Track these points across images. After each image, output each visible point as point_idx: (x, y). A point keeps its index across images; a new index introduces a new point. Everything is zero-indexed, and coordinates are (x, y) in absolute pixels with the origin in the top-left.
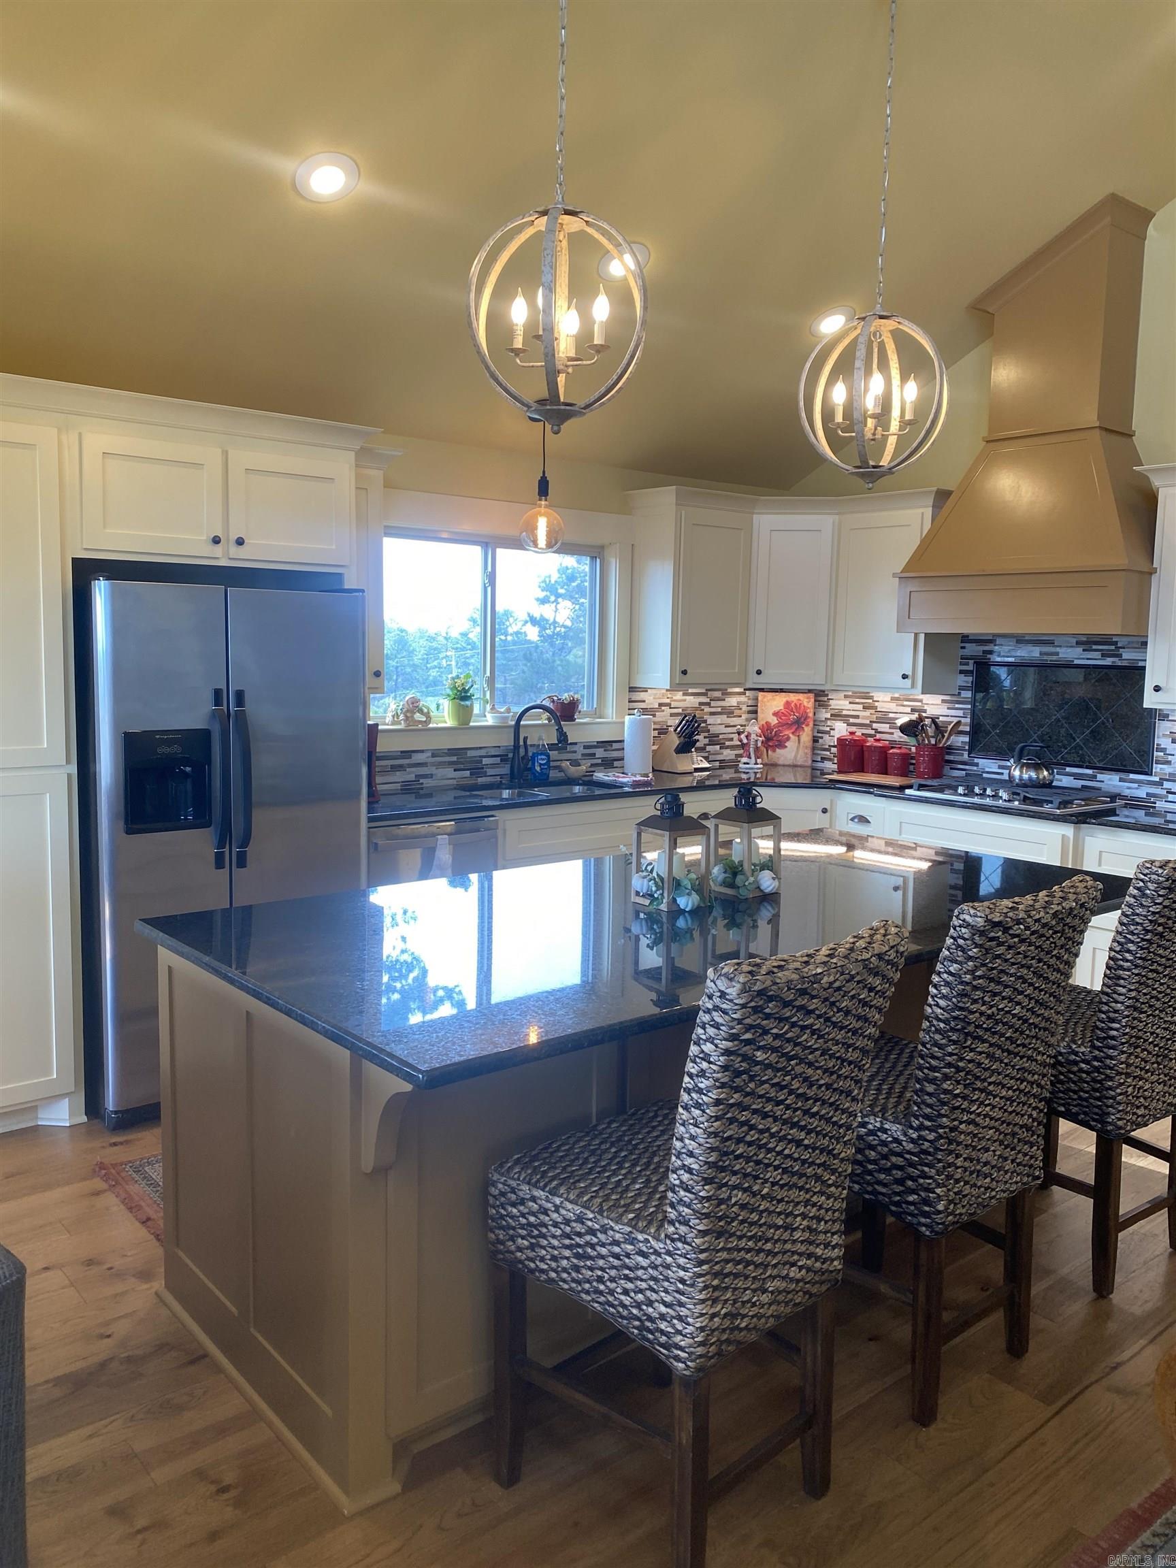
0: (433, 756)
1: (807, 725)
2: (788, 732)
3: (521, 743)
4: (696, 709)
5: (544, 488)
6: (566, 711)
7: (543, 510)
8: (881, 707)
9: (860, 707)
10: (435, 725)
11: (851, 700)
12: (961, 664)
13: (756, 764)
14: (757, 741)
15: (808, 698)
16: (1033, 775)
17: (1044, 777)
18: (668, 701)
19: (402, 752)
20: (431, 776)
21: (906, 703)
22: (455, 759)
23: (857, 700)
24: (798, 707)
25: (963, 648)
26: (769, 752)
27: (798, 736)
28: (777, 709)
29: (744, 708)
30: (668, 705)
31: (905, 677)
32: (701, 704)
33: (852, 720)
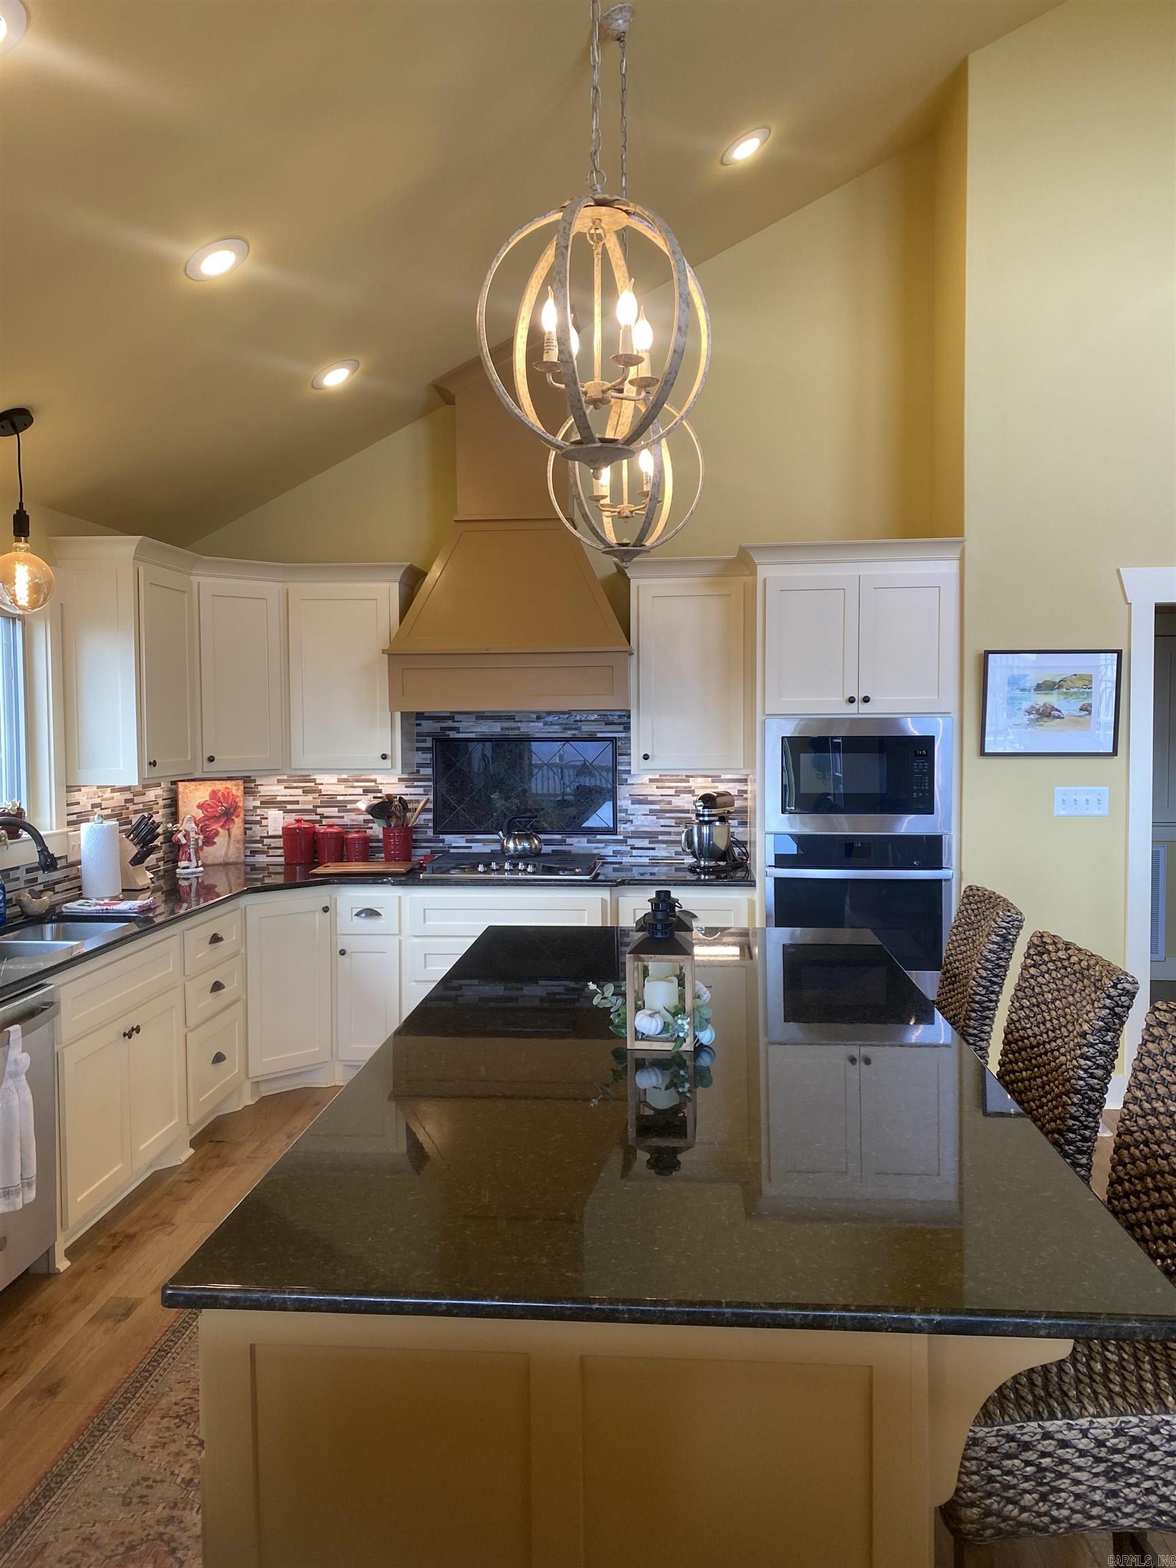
1: (238, 816)
2: (216, 826)
4: (122, 808)
7: (22, 554)
8: (325, 789)
9: (300, 791)
11: (287, 784)
12: (418, 741)
13: (197, 867)
14: (197, 840)
15: (237, 785)
16: (526, 845)
17: (536, 846)
21: (356, 784)
23: (295, 785)
24: (227, 795)
25: (418, 725)
27: (228, 829)
28: (201, 801)
29: (161, 802)
30: (99, 805)
31: (384, 757)
33: (289, 807)
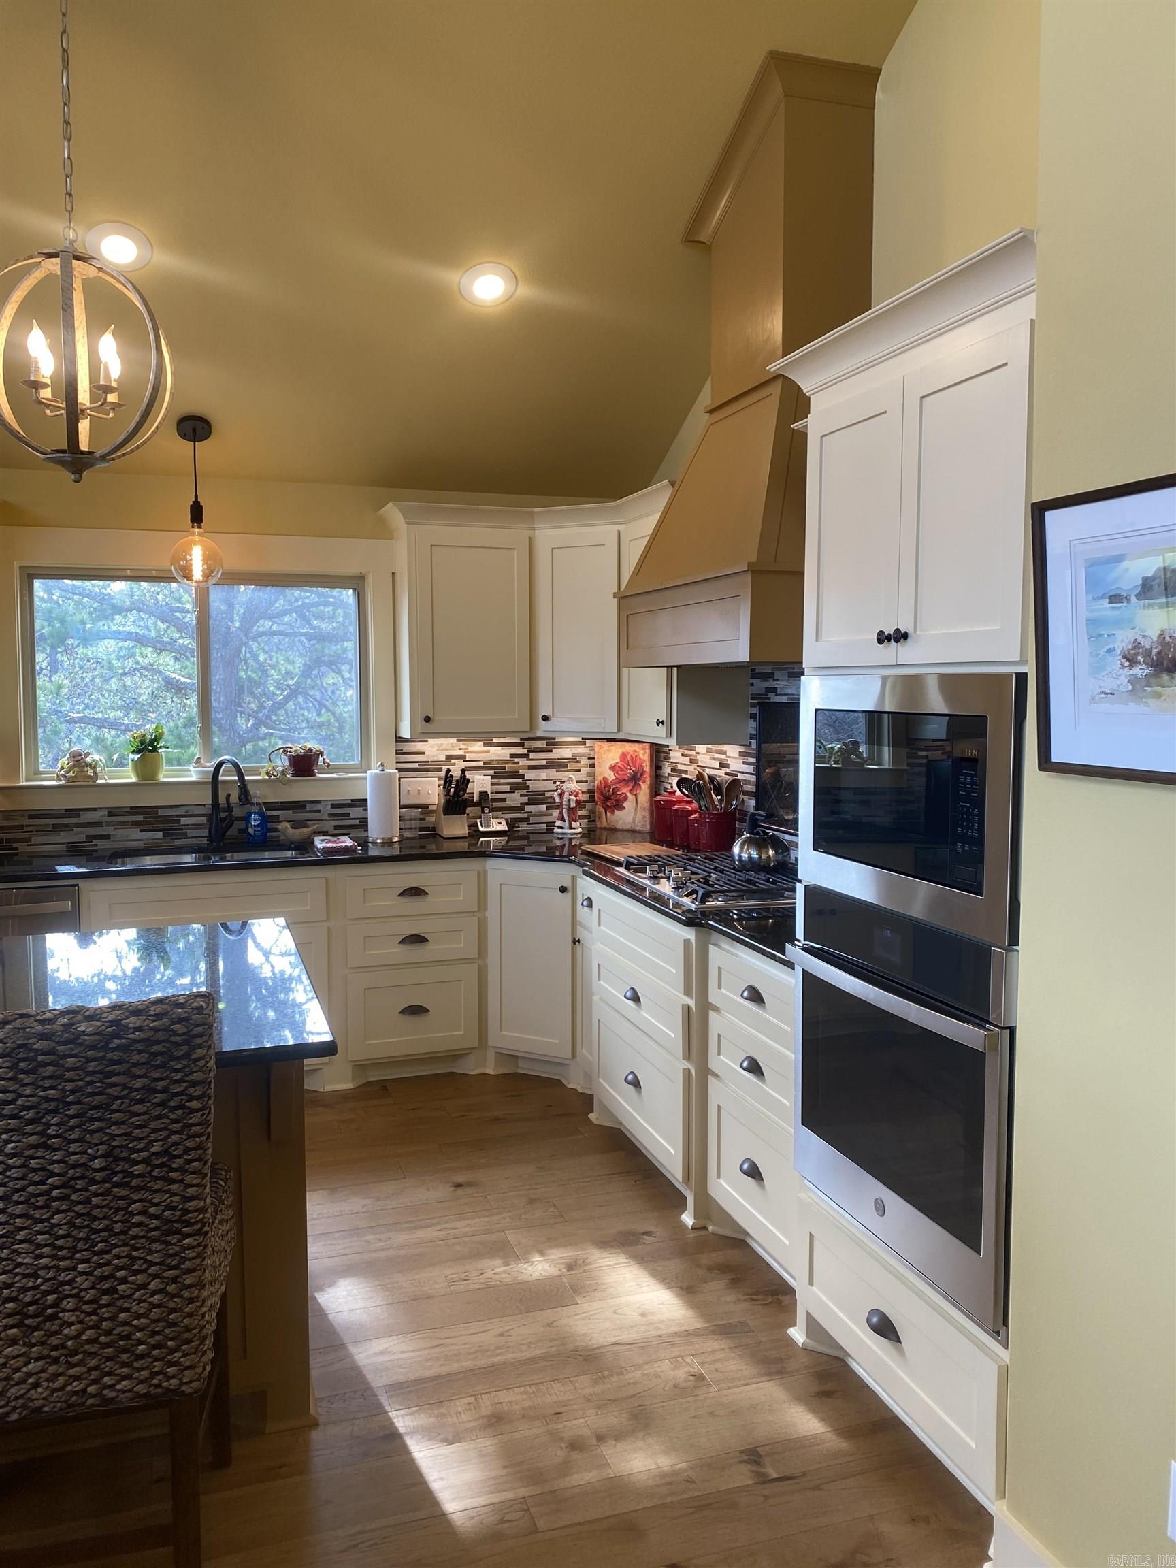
0: (110, 814)
1: (644, 782)
2: (625, 790)
3: (222, 800)
4: (507, 761)
5: (197, 514)
6: (304, 764)
7: (197, 539)
10: (103, 781)
12: (750, 705)
15: (644, 748)
16: (754, 854)
17: (769, 856)
18: (461, 753)
19: (66, 810)
20: (107, 837)
22: (140, 818)
24: (635, 759)
25: (752, 684)
26: (608, 814)
27: (636, 795)
28: (613, 762)
31: (659, 722)
32: (512, 756)
